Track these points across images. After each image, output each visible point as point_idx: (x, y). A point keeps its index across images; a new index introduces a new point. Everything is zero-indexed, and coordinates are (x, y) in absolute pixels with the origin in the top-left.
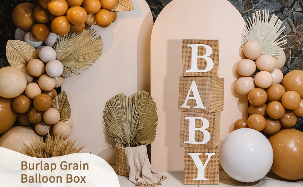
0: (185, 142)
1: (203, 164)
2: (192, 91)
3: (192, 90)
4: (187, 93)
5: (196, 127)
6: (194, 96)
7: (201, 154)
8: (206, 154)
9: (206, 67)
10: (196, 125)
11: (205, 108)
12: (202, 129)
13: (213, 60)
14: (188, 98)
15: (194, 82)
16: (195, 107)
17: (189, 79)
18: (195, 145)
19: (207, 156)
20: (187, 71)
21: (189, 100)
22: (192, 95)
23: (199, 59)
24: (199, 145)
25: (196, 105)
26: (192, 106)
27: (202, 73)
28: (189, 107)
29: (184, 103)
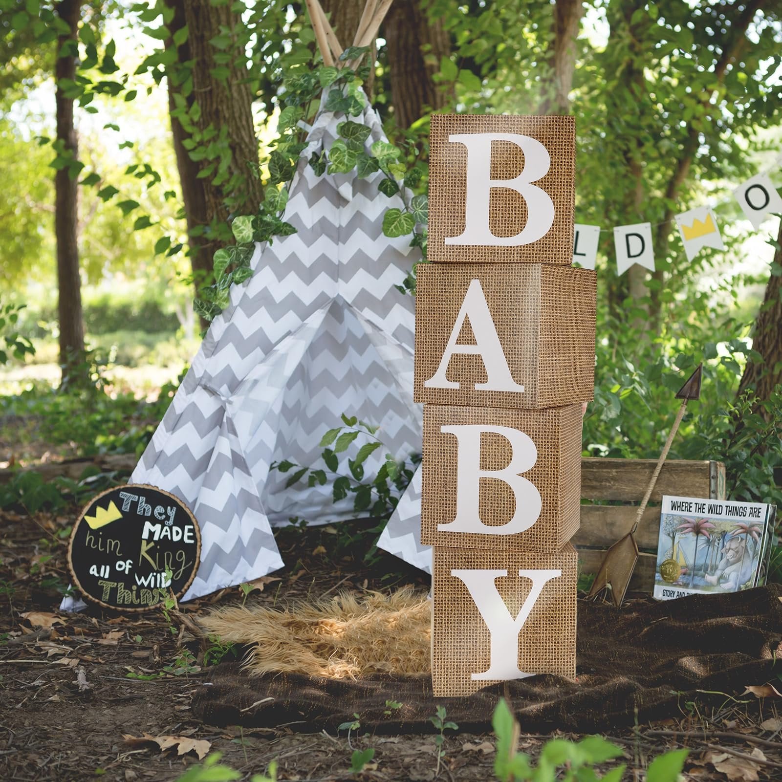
0: (441, 527)
1: (514, 614)
2: (467, 324)
3: (467, 317)
4: (450, 328)
5: (483, 467)
6: (475, 343)
7: (503, 573)
8: (523, 573)
9: (522, 224)
10: (483, 457)
11: (520, 389)
12: (509, 475)
13: (553, 197)
14: (452, 348)
15: (475, 286)
16: (478, 387)
17: (457, 275)
18: (482, 538)
19: (529, 582)
20: (449, 241)
21: (455, 358)
22: (467, 337)
23: (495, 194)
24: (498, 538)
25: (484, 379)
26: (471, 381)
27: (509, 249)
28: (456, 386)
29: (438, 370)
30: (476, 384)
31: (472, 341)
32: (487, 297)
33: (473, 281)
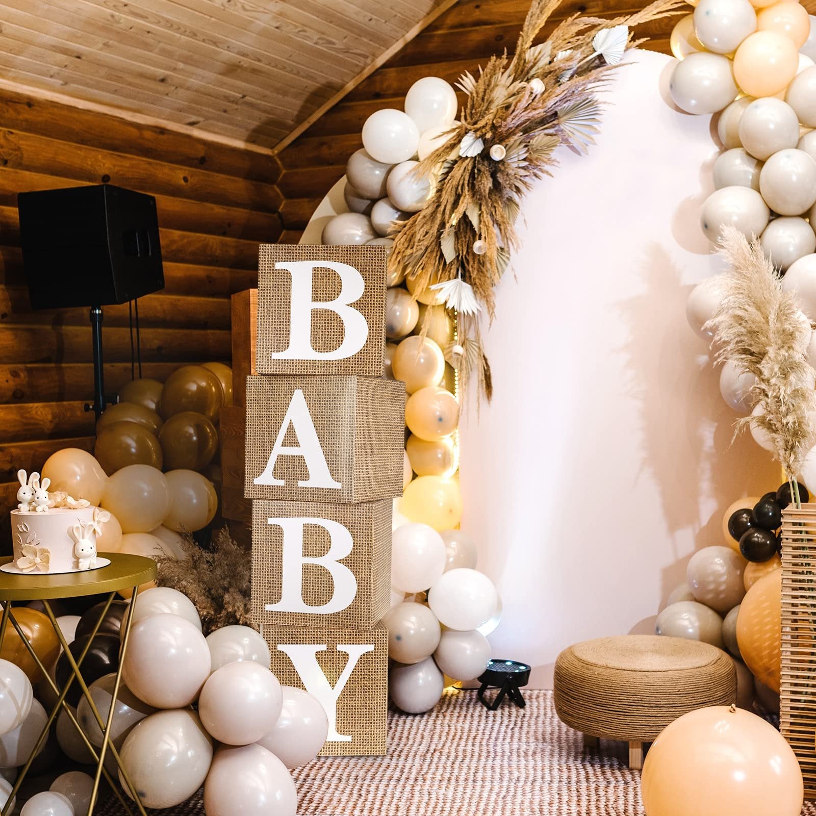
0: (269, 607)
1: (333, 684)
2: (291, 429)
3: (291, 423)
4: (276, 432)
5: (305, 555)
6: (298, 445)
7: (323, 647)
8: (341, 648)
9: (340, 342)
10: (306, 546)
11: (338, 486)
12: (328, 562)
13: (367, 317)
14: (278, 450)
15: (298, 395)
16: (301, 484)
17: (283, 385)
18: (304, 616)
19: (346, 656)
20: (275, 356)
21: (281, 458)
22: (291, 440)
23: (315, 314)
24: (318, 617)
25: (306, 476)
26: (295, 479)
27: (328, 363)
28: (282, 483)
29: (266, 469)
30: (299, 482)
31: (296, 444)
32: (309, 404)
33: (296, 391)
